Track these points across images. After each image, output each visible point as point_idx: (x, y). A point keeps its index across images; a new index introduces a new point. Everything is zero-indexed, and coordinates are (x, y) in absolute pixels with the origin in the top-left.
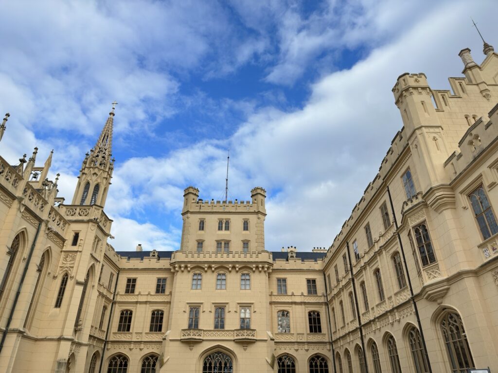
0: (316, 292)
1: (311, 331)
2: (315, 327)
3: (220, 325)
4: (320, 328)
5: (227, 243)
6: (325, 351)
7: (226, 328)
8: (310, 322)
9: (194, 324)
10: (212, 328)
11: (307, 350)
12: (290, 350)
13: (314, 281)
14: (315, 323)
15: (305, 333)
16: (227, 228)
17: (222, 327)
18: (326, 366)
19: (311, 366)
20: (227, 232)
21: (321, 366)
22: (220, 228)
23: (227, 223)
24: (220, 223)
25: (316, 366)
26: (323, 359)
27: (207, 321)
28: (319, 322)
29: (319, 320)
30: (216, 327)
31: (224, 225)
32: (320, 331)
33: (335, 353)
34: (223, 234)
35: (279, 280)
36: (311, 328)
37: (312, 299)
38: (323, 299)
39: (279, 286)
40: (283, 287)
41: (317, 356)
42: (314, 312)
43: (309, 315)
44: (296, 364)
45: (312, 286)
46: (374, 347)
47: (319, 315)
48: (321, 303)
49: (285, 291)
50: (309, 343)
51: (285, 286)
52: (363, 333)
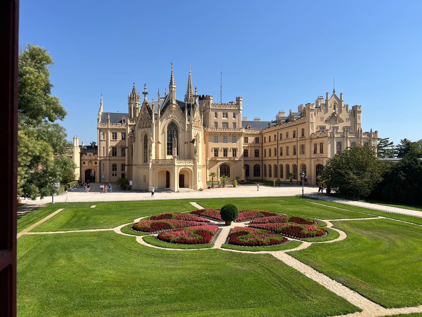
0: (258, 142)
1: (255, 156)
3: (225, 155)
4: (258, 155)
5: (227, 123)
6: (260, 163)
7: (228, 156)
8: (255, 153)
9: (216, 155)
10: (223, 156)
11: (254, 163)
12: (248, 163)
13: (258, 138)
14: (257, 153)
15: (253, 157)
16: (227, 117)
17: (226, 156)
18: (259, 168)
19: (254, 168)
21: (258, 168)
24: (223, 114)
25: (256, 168)
26: (258, 166)
27: (221, 154)
28: (258, 153)
29: (258, 152)
31: (225, 115)
32: (258, 156)
33: (263, 164)
34: (225, 120)
35: (245, 138)
36: (255, 155)
37: (257, 145)
38: (261, 145)
39: (245, 140)
40: (246, 141)
41: (257, 165)
42: (257, 150)
43: (255, 151)
44: (249, 167)
45: (257, 140)
46: (282, 166)
47: (258, 151)
48: (260, 147)
49: (247, 142)
50: (254, 160)
51: (247, 140)
52: (279, 162)
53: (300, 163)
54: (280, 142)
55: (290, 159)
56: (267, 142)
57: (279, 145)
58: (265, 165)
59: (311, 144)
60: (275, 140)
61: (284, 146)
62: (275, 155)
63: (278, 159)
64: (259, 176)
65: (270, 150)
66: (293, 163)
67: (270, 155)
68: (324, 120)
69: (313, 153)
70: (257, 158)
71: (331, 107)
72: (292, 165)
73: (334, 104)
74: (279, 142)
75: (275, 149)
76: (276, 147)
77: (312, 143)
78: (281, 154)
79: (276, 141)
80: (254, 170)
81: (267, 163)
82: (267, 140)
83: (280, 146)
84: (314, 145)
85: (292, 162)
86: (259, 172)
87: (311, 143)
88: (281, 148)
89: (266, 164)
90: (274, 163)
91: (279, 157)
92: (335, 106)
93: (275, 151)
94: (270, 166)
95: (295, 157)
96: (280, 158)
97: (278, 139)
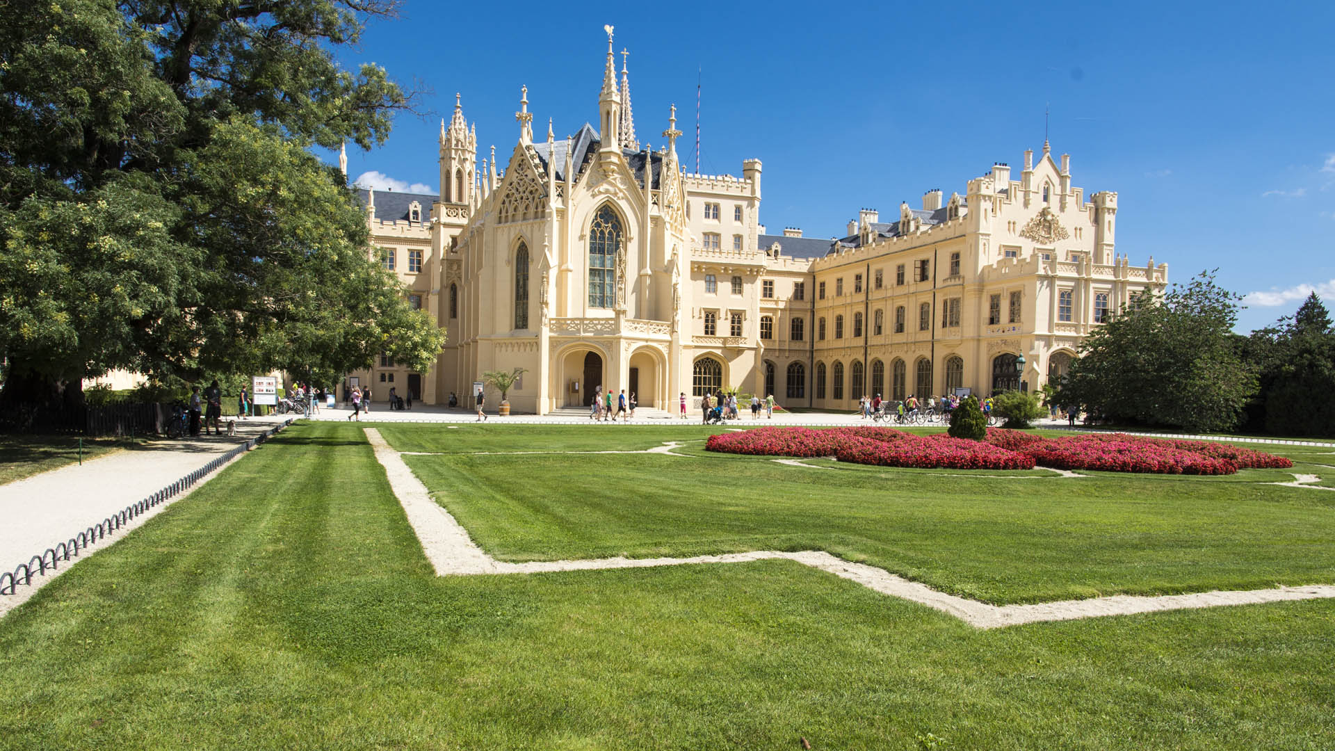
0: (802, 298)
1: (793, 339)
2: (797, 334)
3: (710, 329)
4: (801, 335)
5: (717, 235)
6: (804, 359)
7: (718, 334)
8: (793, 330)
10: (703, 334)
11: (788, 357)
12: (772, 359)
13: (803, 285)
14: (797, 329)
15: (787, 340)
16: (716, 216)
17: (713, 333)
18: (803, 372)
19: (789, 371)
20: (716, 221)
21: (798, 372)
22: (707, 216)
23: (716, 207)
24: (708, 206)
25: (794, 371)
26: (801, 366)
28: (802, 330)
29: (802, 327)
30: (707, 333)
31: (713, 211)
32: (801, 339)
33: (815, 362)
34: (711, 224)
35: (765, 283)
36: (793, 335)
37: (798, 305)
38: (809, 306)
39: (765, 289)
40: (768, 290)
41: (796, 363)
42: (798, 319)
43: (793, 321)
44: (775, 370)
45: (799, 290)
46: (878, 366)
47: (802, 322)
48: (806, 310)
49: (771, 296)
50: (790, 350)
51: (771, 290)
52: (869, 352)
53: (941, 354)
54: (875, 294)
55: (907, 344)
56: (830, 298)
57: (870, 305)
58: (822, 367)
59: (980, 298)
60: (858, 289)
61: (889, 307)
62: (858, 333)
63: (866, 344)
64: (803, 396)
65: (840, 319)
66: (918, 353)
67: (839, 335)
68: (1019, 228)
69: (988, 321)
70: (797, 345)
71: (1037, 193)
72: (913, 360)
73: (1047, 183)
74: (870, 294)
75: (858, 315)
76: (862, 309)
77: (985, 291)
78: (879, 330)
79: (860, 291)
80: (789, 378)
81: (826, 357)
82: (831, 290)
83: (874, 307)
84: (989, 299)
85: (914, 351)
86: (803, 384)
87: (981, 294)
88: (879, 313)
89: (824, 360)
90: (852, 358)
91: (869, 340)
92: (1046, 191)
93: (858, 322)
94: (838, 367)
95: (926, 335)
96: (874, 340)
97: (870, 287)
